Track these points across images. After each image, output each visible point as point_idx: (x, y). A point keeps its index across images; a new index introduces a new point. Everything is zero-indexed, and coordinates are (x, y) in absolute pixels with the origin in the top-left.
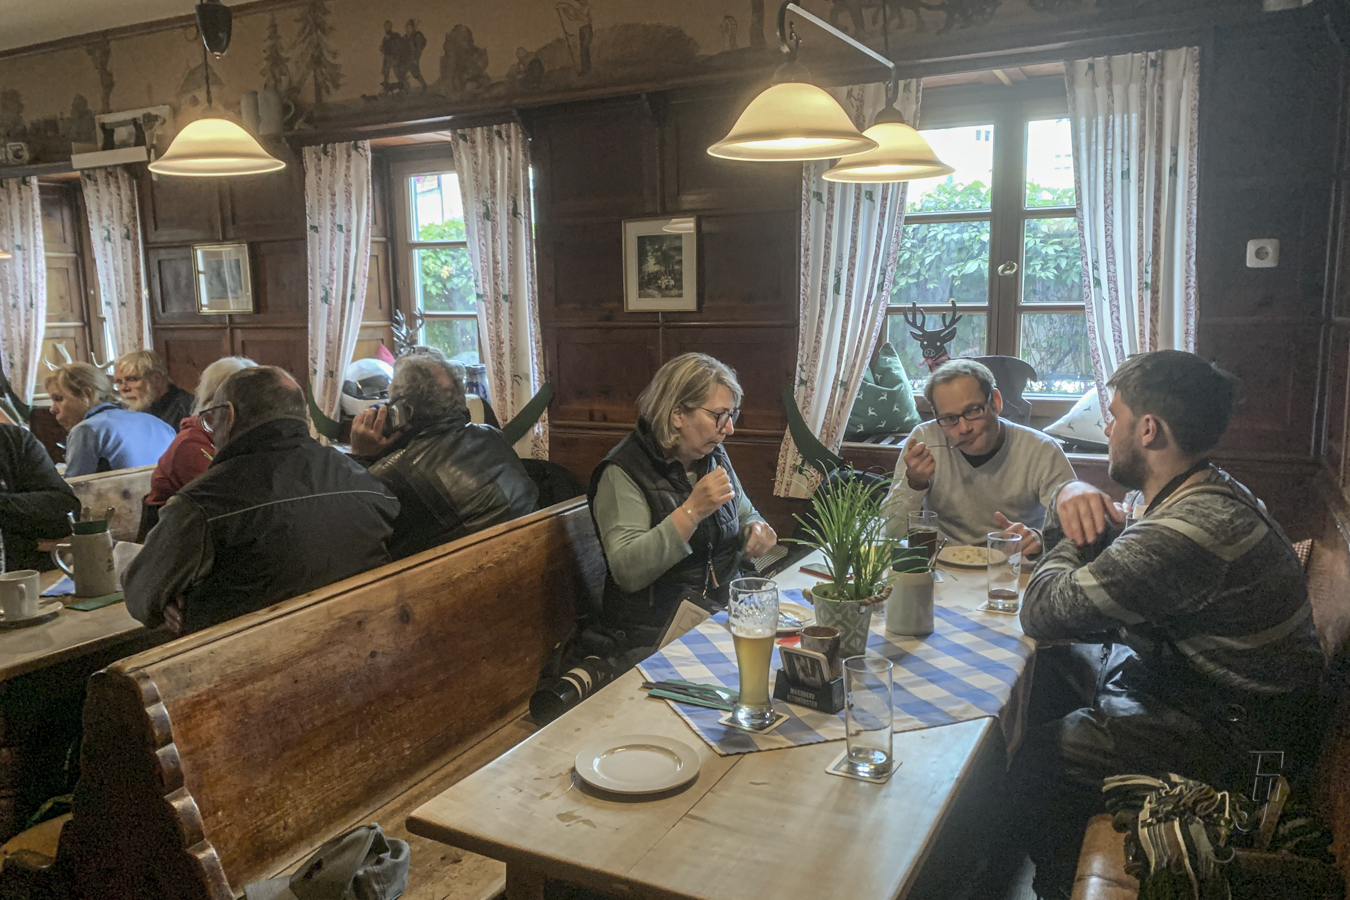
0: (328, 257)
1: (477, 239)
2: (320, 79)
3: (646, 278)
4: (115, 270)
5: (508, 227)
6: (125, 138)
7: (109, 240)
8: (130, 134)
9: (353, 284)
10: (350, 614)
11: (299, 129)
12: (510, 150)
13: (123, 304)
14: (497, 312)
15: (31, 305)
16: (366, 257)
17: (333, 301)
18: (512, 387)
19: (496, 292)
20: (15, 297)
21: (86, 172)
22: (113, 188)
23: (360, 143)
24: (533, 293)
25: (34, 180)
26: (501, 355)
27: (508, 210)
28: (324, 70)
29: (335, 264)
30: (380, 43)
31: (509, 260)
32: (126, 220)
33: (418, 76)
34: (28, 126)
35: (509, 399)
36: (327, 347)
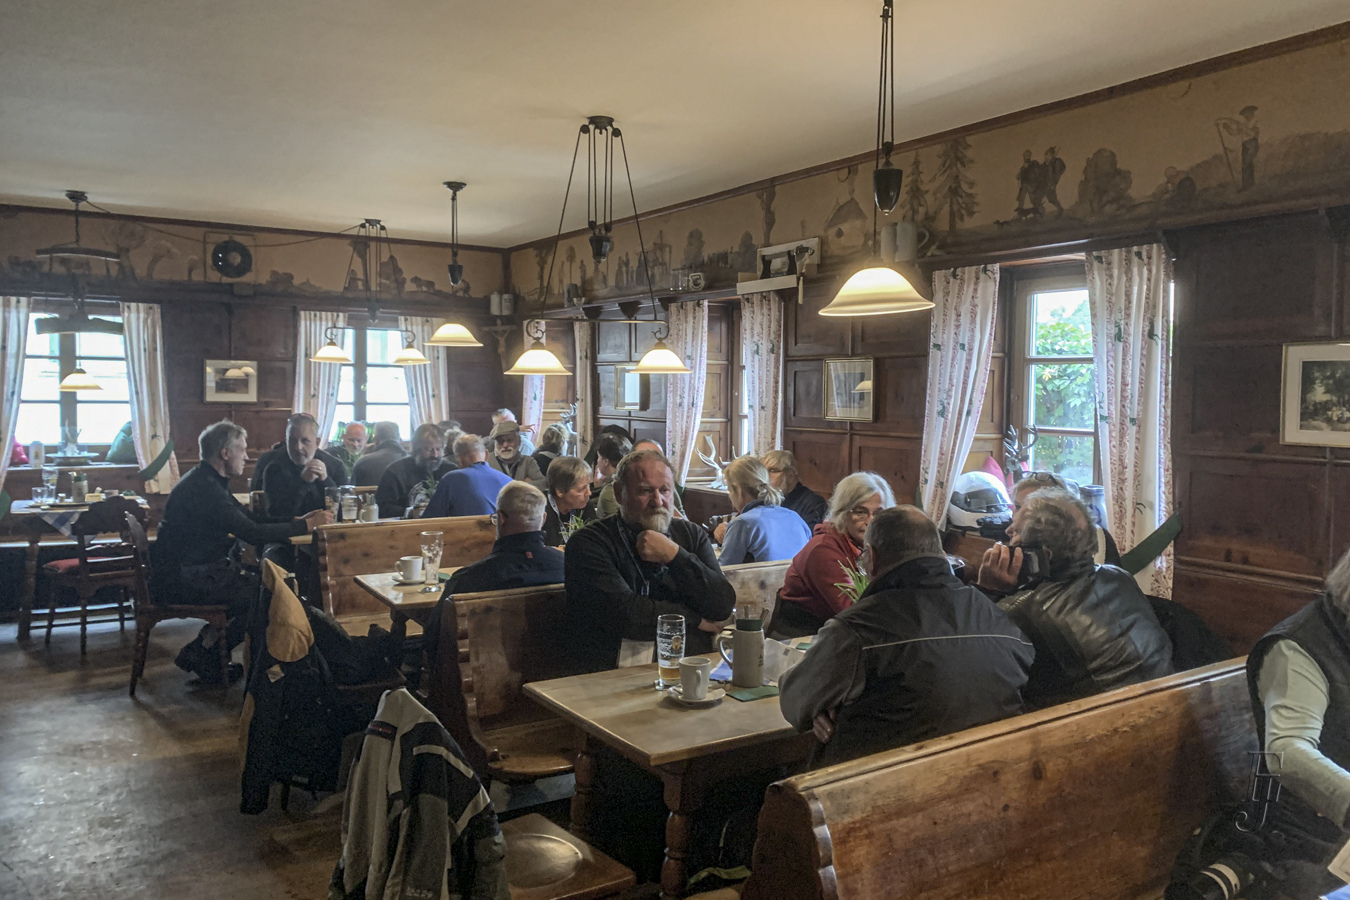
0: (948, 374)
1: (1105, 360)
2: (956, 208)
3: (1311, 407)
4: (759, 379)
5: (1142, 349)
6: (779, 267)
7: (758, 353)
8: (784, 264)
9: (971, 400)
10: (988, 763)
11: (932, 256)
12: (1150, 271)
13: (763, 408)
14: (1122, 435)
15: (693, 404)
16: (985, 374)
17: (950, 416)
18: (1133, 516)
19: (1123, 415)
20: (682, 397)
21: (746, 296)
22: (765, 311)
23: (989, 267)
24: (1165, 418)
25: (706, 303)
26: (1123, 481)
27: (1143, 331)
28: (960, 199)
29: (955, 381)
30: (1017, 171)
31: (1140, 383)
32: (772, 336)
33: (1054, 200)
34: (706, 259)
35: (1128, 527)
36: (940, 459)
